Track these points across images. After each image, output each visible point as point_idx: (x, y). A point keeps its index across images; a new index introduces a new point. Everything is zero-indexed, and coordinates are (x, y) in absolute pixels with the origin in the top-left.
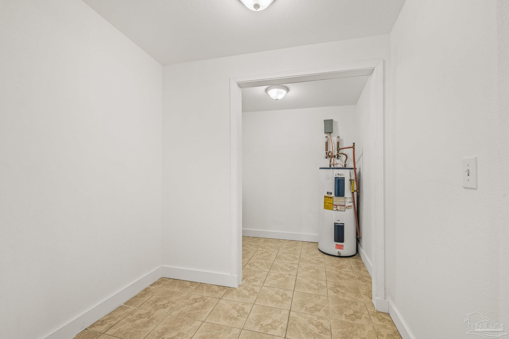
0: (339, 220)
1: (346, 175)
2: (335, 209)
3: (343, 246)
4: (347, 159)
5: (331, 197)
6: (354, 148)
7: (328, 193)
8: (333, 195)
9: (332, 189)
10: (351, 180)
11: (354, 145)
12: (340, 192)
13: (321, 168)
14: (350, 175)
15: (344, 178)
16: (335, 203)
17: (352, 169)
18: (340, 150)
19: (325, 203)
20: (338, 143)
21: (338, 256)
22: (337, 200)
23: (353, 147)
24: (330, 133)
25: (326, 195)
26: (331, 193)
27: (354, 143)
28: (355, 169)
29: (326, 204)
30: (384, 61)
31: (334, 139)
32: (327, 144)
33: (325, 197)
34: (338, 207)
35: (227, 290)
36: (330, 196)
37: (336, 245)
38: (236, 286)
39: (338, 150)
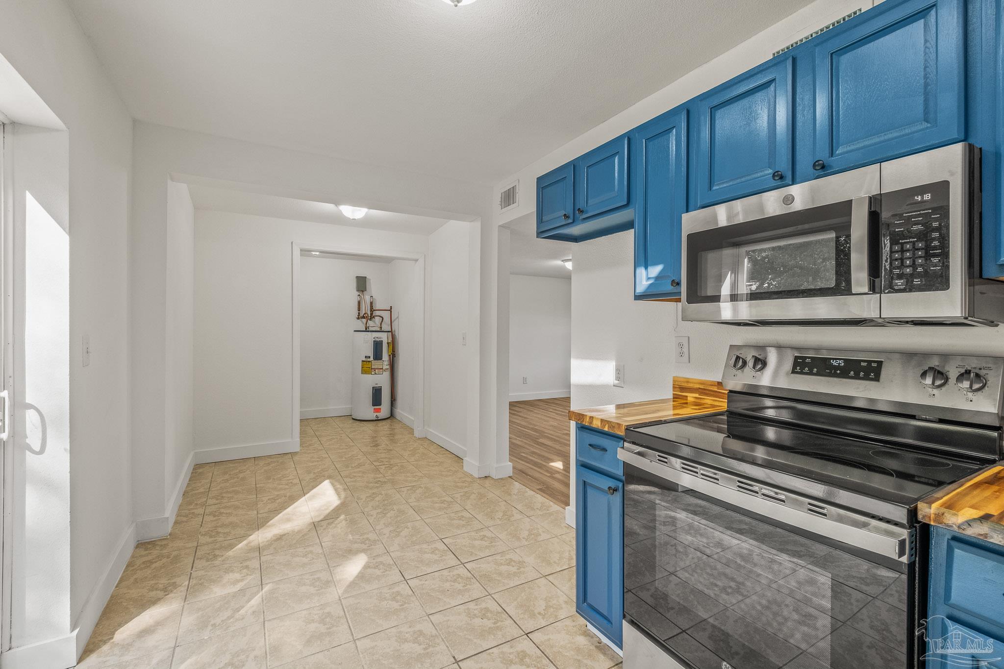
0: (376, 384)
1: (384, 338)
2: (373, 373)
3: (380, 409)
4: (382, 321)
5: (369, 362)
6: (391, 312)
7: (366, 357)
8: (372, 359)
9: (371, 354)
10: (388, 343)
11: (391, 309)
12: (378, 356)
13: (355, 331)
14: (388, 338)
15: (382, 341)
16: (373, 367)
17: (389, 332)
18: (374, 310)
19: (362, 367)
20: (371, 303)
21: (376, 420)
22: (376, 364)
23: (390, 310)
24: (363, 291)
25: (364, 359)
26: (369, 357)
27: (391, 307)
28: (391, 331)
29: (364, 368)
30: (425, 255)
31: (367, 298)
32: (359, 303)
33: (363, 361)
34: (376, 370)
35: (293, 454)
36: (369, 360)
37: (374, 409)
38: (298, 450)
39: (372, 310)
